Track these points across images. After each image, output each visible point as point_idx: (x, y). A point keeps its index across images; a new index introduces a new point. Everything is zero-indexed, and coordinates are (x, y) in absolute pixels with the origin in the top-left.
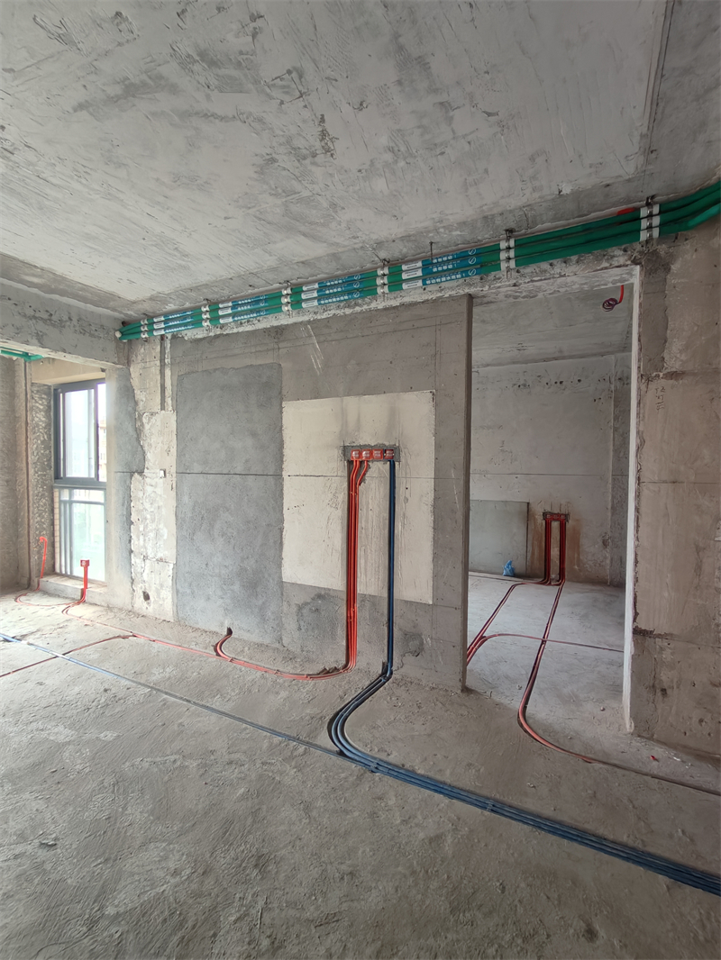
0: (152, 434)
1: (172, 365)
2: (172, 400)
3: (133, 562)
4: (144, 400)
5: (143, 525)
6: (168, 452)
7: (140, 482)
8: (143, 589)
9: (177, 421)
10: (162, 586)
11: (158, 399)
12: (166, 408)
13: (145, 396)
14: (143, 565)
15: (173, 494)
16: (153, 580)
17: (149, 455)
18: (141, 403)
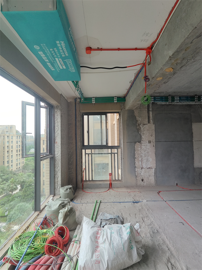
0: (144, 130)
1: (152, 111)
2: (153, 120)
3: (136, 170)
4: (141, 120)
5: (141, 158)
6: (152, 136)
7: (139, 145)
8: (141, 178)
9: (155, 127)
10: (150, 176)
11: (147, 120)
12: (150, 123)
13: (141, 119)
14: (141, 171)
15: (154, 148)
16: (146, 174)
17: (143, 137)
18: (139, 121)
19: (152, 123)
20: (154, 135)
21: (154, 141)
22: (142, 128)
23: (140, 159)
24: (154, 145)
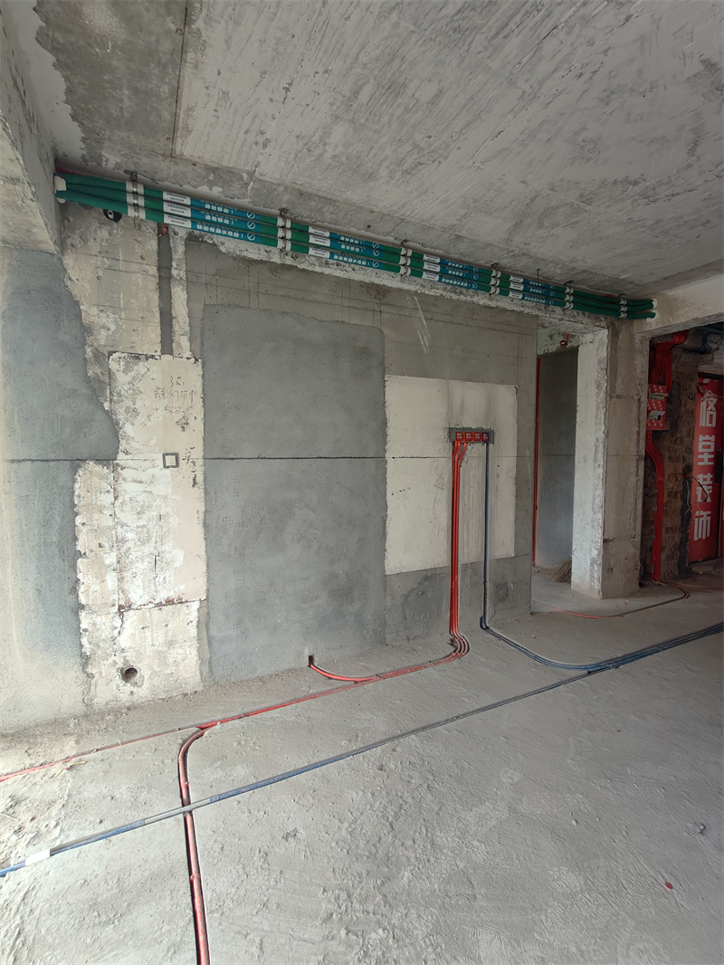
0: (137, 392)
1: (190, 283)
2: (191, 340)
3: (83, 626)
4: (113, 327)
5: (114, 555)
6: (184, 426)
7: (103, 477)
8: (120, 665)
9: (203, 376)
10: (171, 643)
11: (154, 333)
12: (176, 352)
13: (116, 322)
14: (118, 622)
15: (199, 492)
16: (149, 640)
17: (128, 429)
18: (103, 332)
19: (188, 354)
20: (197, 425)
21: (198, 453)
22: (122, 379)
23: (110, 559)
24: (200, 479)
